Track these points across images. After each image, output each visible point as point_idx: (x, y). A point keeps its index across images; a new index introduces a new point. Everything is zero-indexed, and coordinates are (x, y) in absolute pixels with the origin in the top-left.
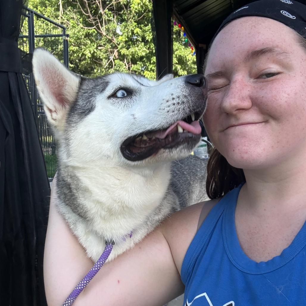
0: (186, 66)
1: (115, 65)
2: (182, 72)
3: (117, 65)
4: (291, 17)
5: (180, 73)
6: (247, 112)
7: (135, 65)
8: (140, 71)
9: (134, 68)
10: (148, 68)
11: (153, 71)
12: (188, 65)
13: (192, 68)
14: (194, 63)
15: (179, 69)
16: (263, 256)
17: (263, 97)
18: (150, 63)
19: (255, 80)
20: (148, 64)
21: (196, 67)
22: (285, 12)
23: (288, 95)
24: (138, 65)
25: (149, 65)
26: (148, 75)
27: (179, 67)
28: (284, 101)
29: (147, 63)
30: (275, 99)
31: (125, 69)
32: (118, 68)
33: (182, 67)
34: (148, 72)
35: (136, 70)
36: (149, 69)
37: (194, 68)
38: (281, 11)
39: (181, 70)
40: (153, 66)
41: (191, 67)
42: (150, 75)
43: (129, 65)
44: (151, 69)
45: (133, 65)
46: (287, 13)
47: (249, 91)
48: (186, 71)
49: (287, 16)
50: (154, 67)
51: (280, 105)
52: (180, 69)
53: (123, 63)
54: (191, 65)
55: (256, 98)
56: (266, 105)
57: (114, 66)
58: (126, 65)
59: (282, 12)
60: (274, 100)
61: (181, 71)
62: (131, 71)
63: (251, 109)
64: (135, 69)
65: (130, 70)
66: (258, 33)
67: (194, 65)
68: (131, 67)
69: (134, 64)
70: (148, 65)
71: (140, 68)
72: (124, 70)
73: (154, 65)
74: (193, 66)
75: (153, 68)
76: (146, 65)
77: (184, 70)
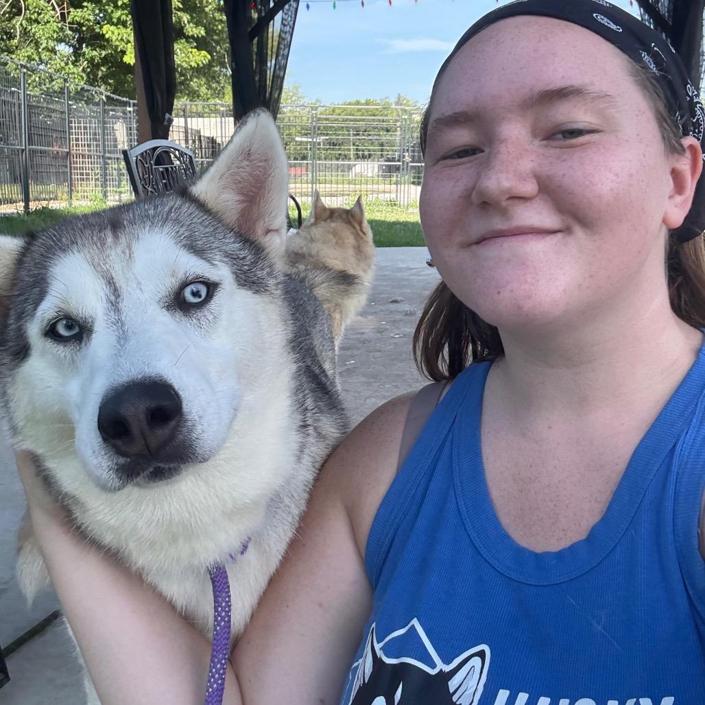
0: (203, 15)
1: (27, 8)
2: (194, 29)
3: (30, 8)
4: (613, 27)
5: (189, 32)
6: (528, 204)
7: (79, 10)
8: (91, 24)
9: (75, 16)
10: (111, 18)
11: (125, 26)
12: (206, 14)
13: (216, 20)
14: (219, 9)
15: (186, 22)
16: (553, 535)
17: (564, 175)
18: (116, 7)
19: (545, 142)
20: (110, 9)
21: (225, 18)
22: (602, 17)
23: (617, 175)
24: (86, 9)
25: (112, 12)
26: (113, 33)
27: (185, 17)
28: (608, 188)
29: (109, 5)
30: (590, 182)
31: (53, 17)
32: (36, 14)
33: (192, 18)
34: (113, 28)
35: (82, 21)
36: (115, 20)
37: (221, 21)
38: (595, 15)
39: (191, 25)
40: (122, 14)
41: (214, 18)
42: (116, 34)
43: (63, 9)
44: (119, 19)
45: (72, 10)
46: (606, 19)
47: (532, 161)
48: (202, 26)
49: (606, 24)
50: (127, 16)
51: (599, 196)
52: (189, 22)
53: (46, 4)
54: (213, 14)
55: (548, 177)
56: (569, 194)
57: (25, 10)
58: (54, 9)
59: (597, 16)
60: (587, 183)
61: (192, 28)
62: (69, 23)
63: (537, 199)
64: (78, 19)
65: (67, 21)
66: (553, 54)
67: (221, 15)
68: (69, 13)
69: (76, 7)
70: (109, 11)
71: (92, 18)
72: (52, 20)
73: (126, 12)
74: (217, 15)
75: (124, 17)
76: (106, 11)
77: (197, 24)
